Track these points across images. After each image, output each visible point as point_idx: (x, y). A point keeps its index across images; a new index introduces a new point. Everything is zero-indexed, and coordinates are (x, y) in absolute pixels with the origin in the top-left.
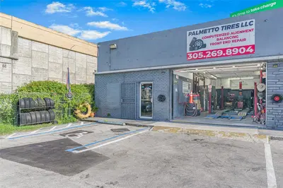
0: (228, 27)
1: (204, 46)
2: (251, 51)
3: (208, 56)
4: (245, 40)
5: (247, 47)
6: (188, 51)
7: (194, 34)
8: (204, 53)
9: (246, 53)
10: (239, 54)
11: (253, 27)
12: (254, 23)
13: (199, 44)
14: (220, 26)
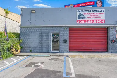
0: (95, 11)
1: (85, 18)
2: (103, 22)
3: (86, 22)
4: (101, 17)
5: (102, 20)
6: (77, 19)
7: (80, 11)
8: (85, 21)
9: (102, 23)
10: (99, 23)
11: (104, 12)
12: (104, 11)
13: (82, 16)
14: (91, 10)
